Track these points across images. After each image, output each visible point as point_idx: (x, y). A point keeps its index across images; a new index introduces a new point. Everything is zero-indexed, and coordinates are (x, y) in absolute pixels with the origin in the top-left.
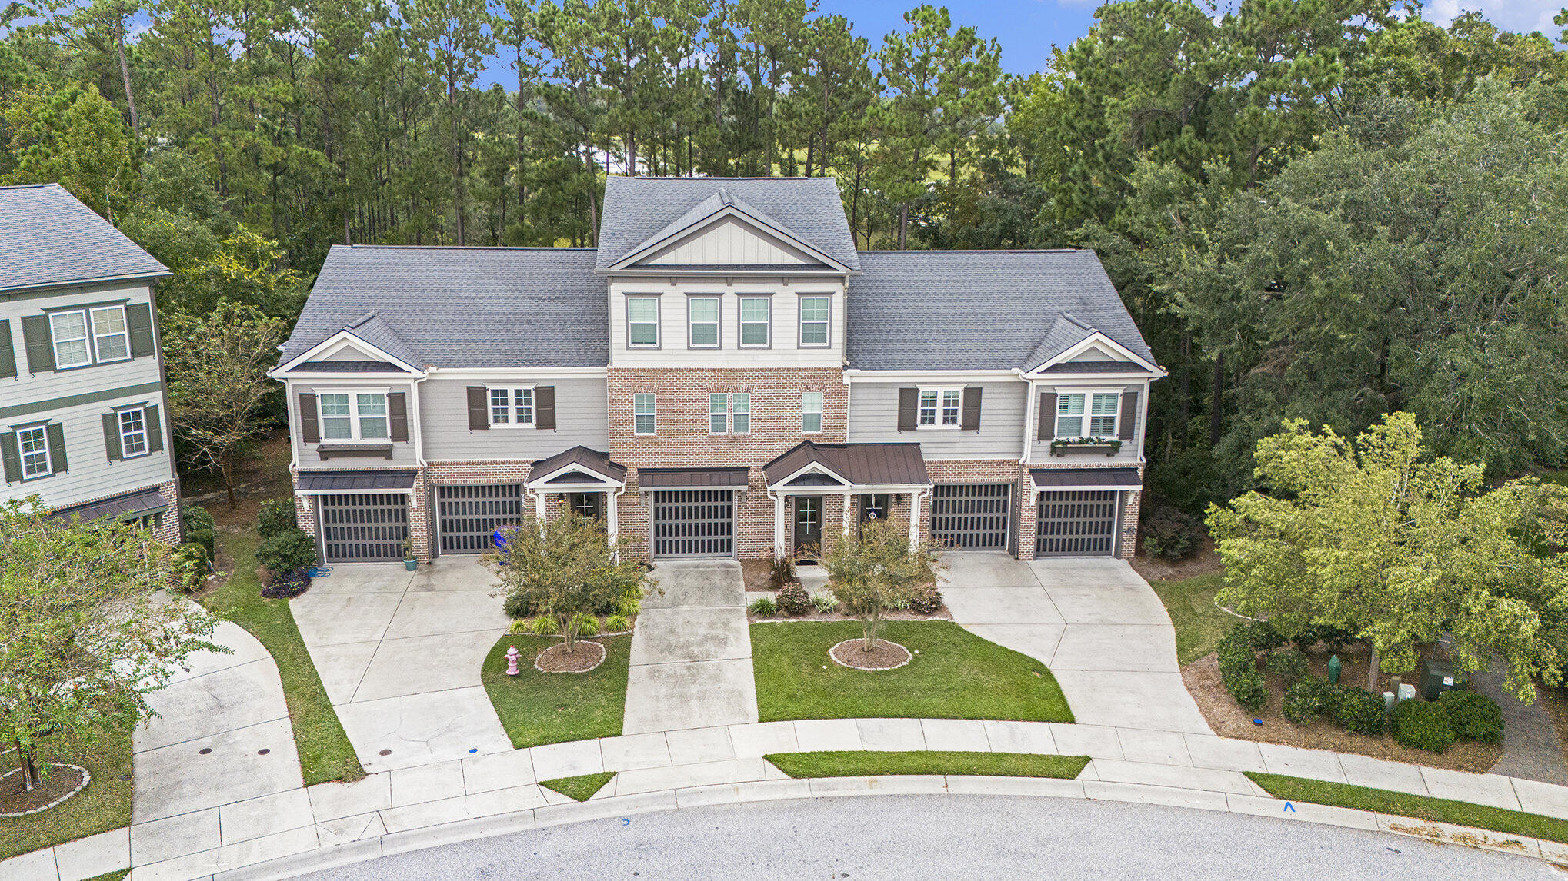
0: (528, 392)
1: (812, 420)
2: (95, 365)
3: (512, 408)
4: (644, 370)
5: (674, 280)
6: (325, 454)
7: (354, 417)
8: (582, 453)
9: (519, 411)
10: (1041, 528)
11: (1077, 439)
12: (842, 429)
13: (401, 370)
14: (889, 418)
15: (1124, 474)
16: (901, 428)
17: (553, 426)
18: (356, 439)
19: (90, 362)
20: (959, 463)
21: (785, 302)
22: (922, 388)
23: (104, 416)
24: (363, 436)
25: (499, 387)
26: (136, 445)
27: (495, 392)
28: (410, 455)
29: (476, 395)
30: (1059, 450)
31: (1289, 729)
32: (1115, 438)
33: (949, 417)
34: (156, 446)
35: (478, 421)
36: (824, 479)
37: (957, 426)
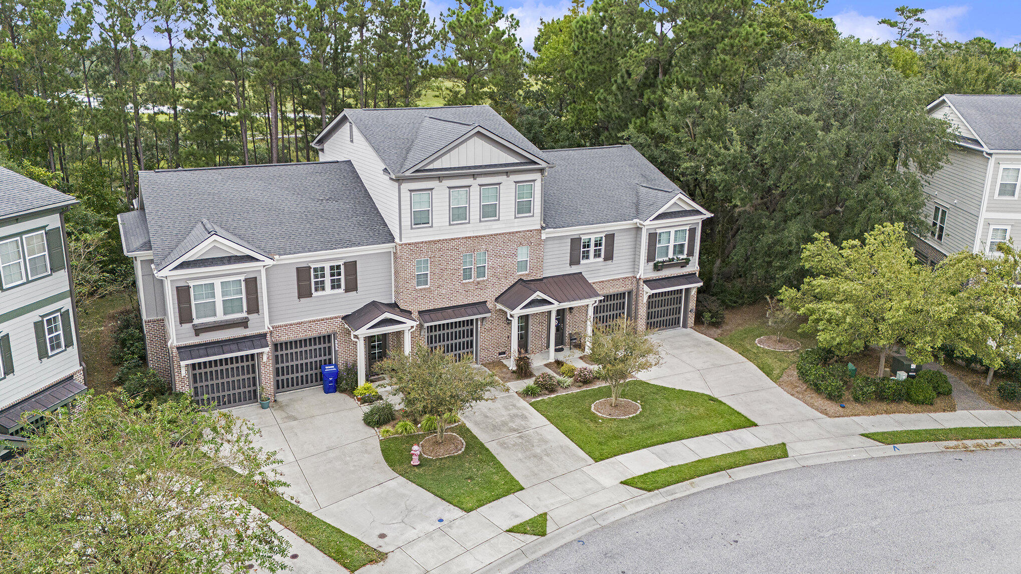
0: (338, 267)
1: (522, 265)
2: (28, 282)
3: (328, 280)
4: (423, 242)
5: (440, 178)
6: (198, 331)
7: (219, 299)
8: (374, 307)
9: (333, 281)
10: (649, 316)
11: (667, 259)
12: (541, 268)
13: (257, 260)
14: (564, 259)
15: (690, 277)
16: (571, 264)
17: (355, 288)
18: (220, 316)
19: (25, 280)
20: (603, 282)
21: (508, 187)
22: (583, 237)
23: (35, 323)
24: (225, 314)
25: (319, 265)
26: (56, 345)
27: (316, 270)
28: (261, 324)
29: (303, 273)
30: (658, 266)
32: (685, 256)
33: (597, 253)
34: (69, 344)
35: (304, 292)
36: (544, 302)
37: (601, 259)
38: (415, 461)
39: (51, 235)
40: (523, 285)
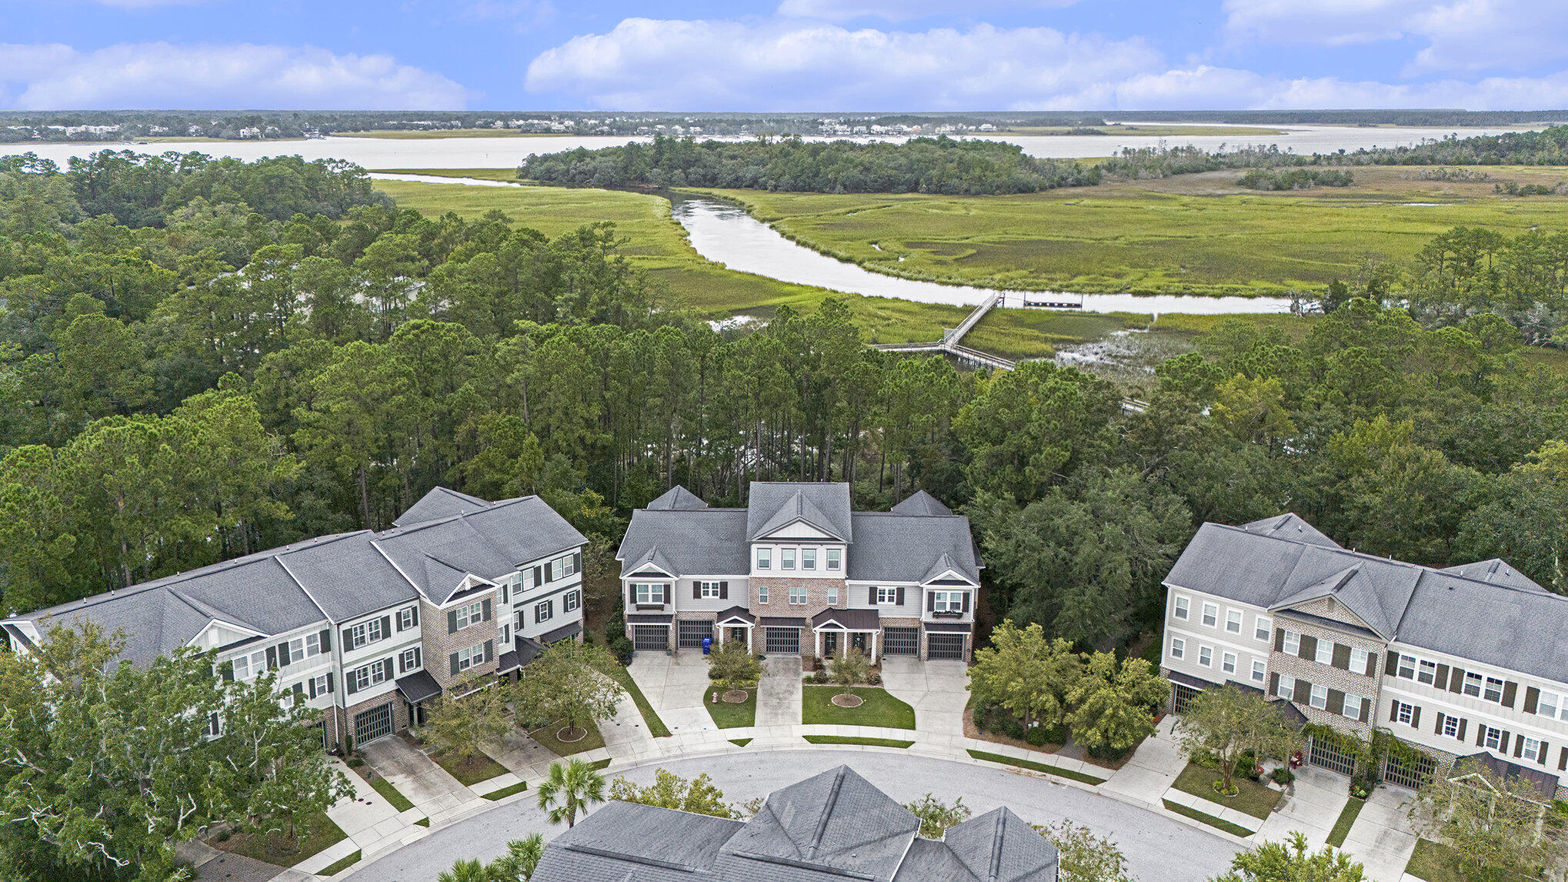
0: (717, 584)
1: (832, 599)
3: (711, 590)
4: (764, 578)
5: (777, 543)
6: (639, 608)
7: (650, 594)
8: (737, 610)
9: (713, 592)
10: (930, 647)
11: (944, 611)
12: (845, 603)
13: (670, 577)
14: (865, 599)
15: (965, 627)
16: (870, 603)
17: (726, 598)
18: (650, 602)
19: (562, 578)
20: (895, 618)
21: (821, 553)
22: (879, 588)
23: (564, 596)
24: (653, 602)
25: (706, 582)
26: (572, 606)
27: (704, 584)
28: (671, 610)
29: (697, 585)
30: (937, 615)
31: (990, 735)
32: (960, 612)
33: (891, 599)
34: (578, 606)
35: (697, 595)
36: (836, 626)
37: (894, 603)
38: (714, 701)
39: (576, 556)
40: (832, 612)
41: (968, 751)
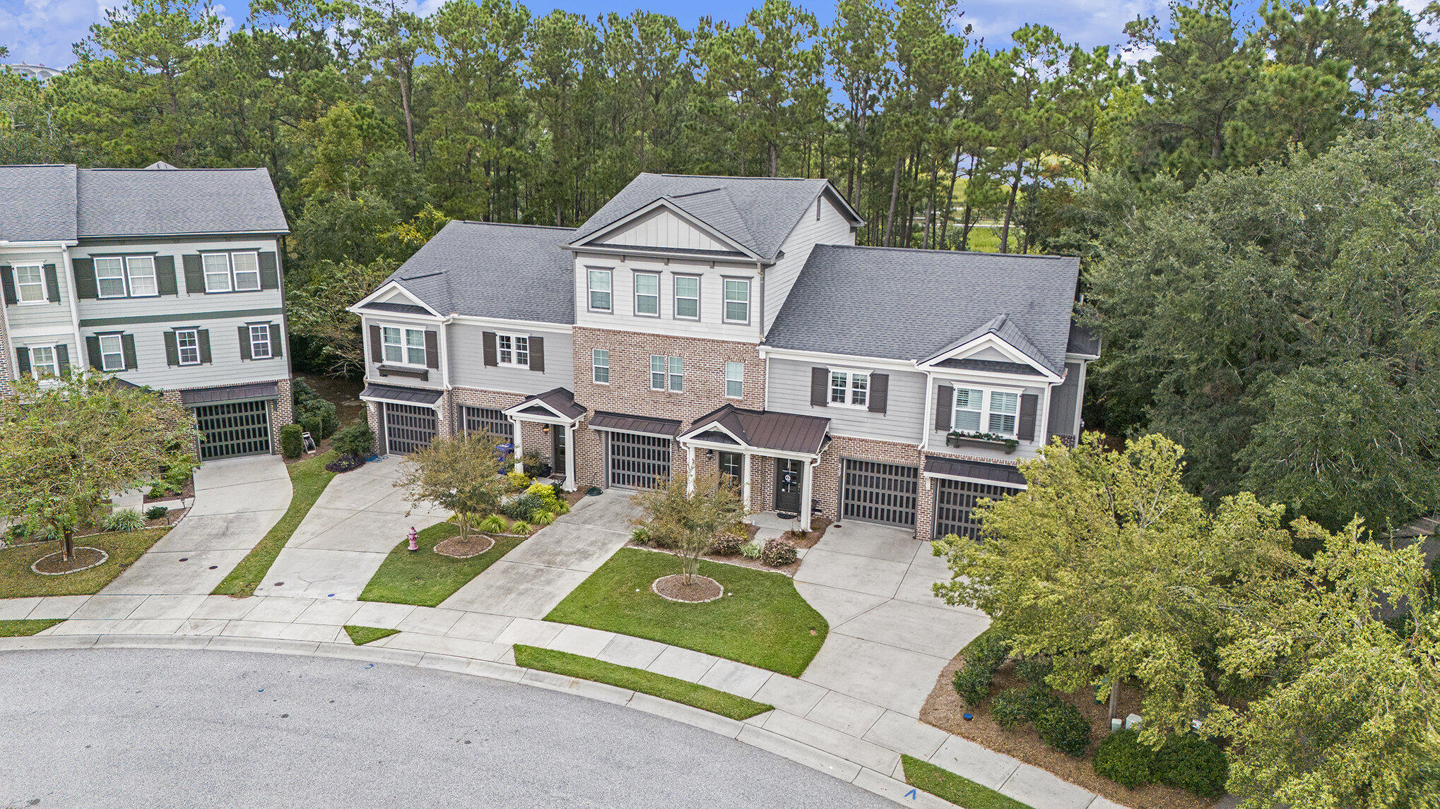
0: (524, 340)
1: (734, 387)
2: (234, 291)
3: (514, 351)
4: (599, 330)
5: (624, 257)
6: (385, 372)
7: (404, 346)
8: (560, 393)
9: (519, 354)
10: (939, 510)
11: (972, 433)
12: (761, 397)
13: (431, 314)
14: (802, 393)
16: (813, 403)
17: (542, 369)
18: (405, 363)
19: (231, 290)
20: (866, 441)
21: (712, 283)
22: (832, 369)
23: (239, 328)
24: (410, 361)
25: (505, 334)
26: (261, 349)
27: (502, 338)
28: (440, 379)
29: (489, 338)
30: (956, 440)
32: (1014, 437)
33: (857, 399)
34: (277, 353)
35: (490, 360)
36: (725, 438)
37: (865, 408)
40: (730, 413)
41: (906, 760)
